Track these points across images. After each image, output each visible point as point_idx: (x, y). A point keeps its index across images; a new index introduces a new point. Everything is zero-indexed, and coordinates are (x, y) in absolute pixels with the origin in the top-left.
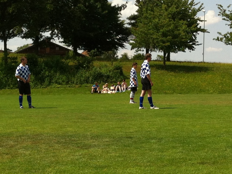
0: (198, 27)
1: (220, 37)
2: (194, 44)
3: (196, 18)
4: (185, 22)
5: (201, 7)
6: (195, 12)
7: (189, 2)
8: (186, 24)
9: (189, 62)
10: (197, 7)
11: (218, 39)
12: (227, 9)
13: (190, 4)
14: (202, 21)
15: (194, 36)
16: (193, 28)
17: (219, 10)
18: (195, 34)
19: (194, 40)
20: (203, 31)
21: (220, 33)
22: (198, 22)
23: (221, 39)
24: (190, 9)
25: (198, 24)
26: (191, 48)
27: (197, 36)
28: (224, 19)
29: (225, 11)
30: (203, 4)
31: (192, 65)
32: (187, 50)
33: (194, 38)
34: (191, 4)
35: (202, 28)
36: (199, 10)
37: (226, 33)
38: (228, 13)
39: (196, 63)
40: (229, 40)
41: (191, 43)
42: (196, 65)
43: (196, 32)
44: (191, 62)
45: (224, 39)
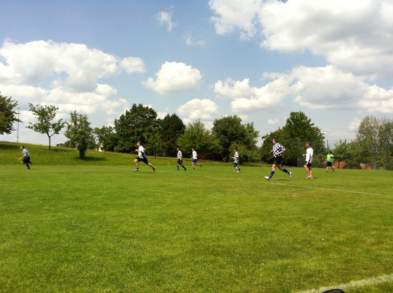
0: (14, 117)
1: (31, 126)
2: (10, 129)
3: (12, 111)
4: (3, 113)
5: (16, 103)
6: (11, 107)
7: (7, 99)
8: (4, 114)
9: (6, 142)
10: (13, 103)
11: (29, 127)
12: (36, 107)
13: (7, 101)
14: (16, 113)
15: (11, 124)
16: (9, 118)
17: (30, 107)
18: (11, 122)
19: (11, 127)
20: (18, 120)
21: (31, 123)
22: (14, 114)
23: (32, 128)
24: (7, 104)
25: (14, 116)
26: (8, 132)
27: (13, 124)
28: (34, 114)
29: (34, 108)
30: (17, 102)
31: (8, 144)
32: (5, 133)
33: (10, 125)
34: (9, 100)
35: (17, 118)
36: (14, 105)
37: (35, 123)
38: (37, 110)
39: (12, 143)
40: (38, 129)
41: (8, 129)
42: (12, 144)
43: (12, 121)
44: (8, 142)
45: (34, 127)
